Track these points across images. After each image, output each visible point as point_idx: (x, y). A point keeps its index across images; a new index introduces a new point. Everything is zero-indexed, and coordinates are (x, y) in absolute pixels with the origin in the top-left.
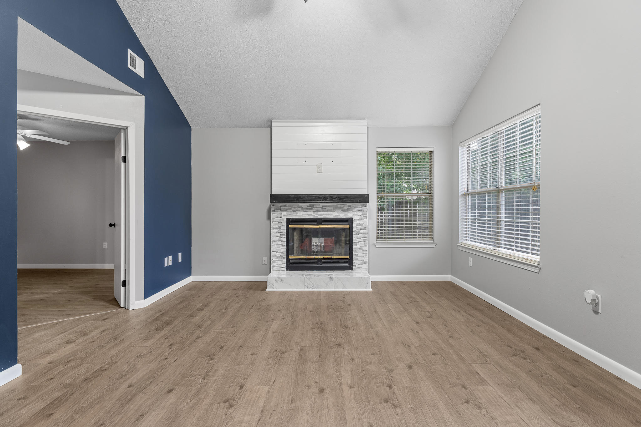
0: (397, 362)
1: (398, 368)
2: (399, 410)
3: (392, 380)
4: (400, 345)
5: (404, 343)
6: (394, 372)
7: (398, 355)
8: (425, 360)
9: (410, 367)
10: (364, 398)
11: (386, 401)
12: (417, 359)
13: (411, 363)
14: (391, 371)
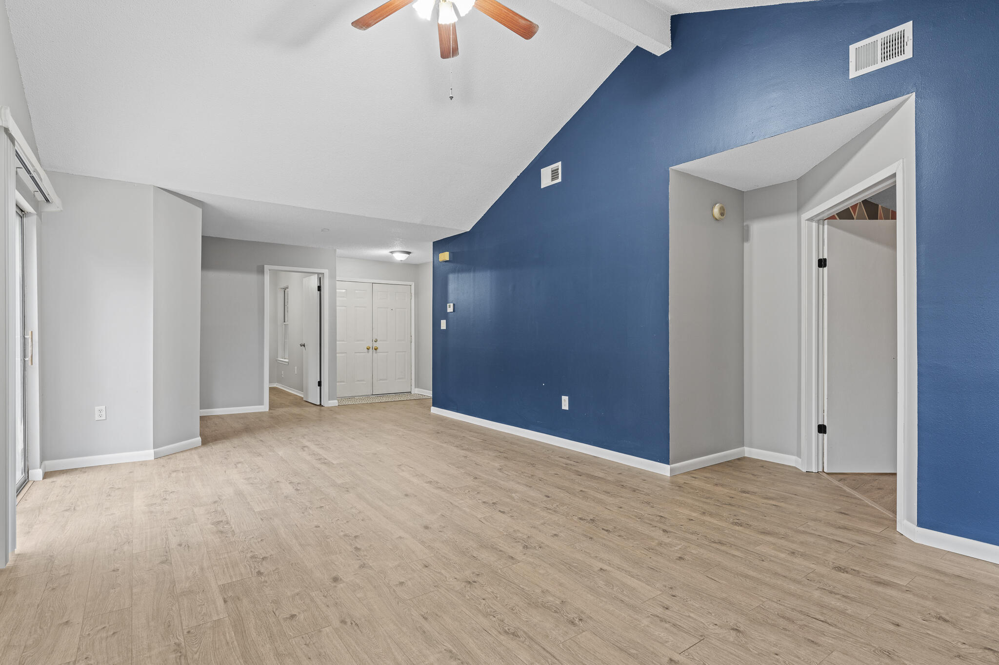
0: (357, 581)
1: (353, 574)
2: (342, 534)
3: (357, 556)
4: (363, 620)
5: (356, 628)
6: (358, 566)
7: (360, 595)
8: (312, 600)
9: (336, 579)
10: (380, 533)
11: (356, 537)
12: (326, 597)
13: (335, 587)
14: (363, 566)
